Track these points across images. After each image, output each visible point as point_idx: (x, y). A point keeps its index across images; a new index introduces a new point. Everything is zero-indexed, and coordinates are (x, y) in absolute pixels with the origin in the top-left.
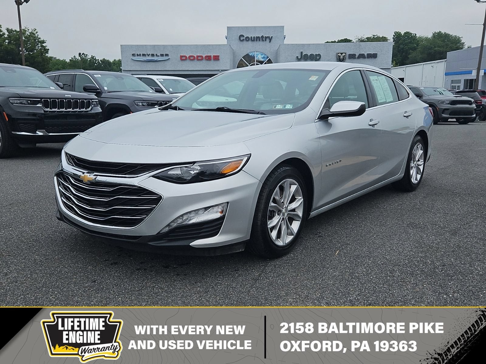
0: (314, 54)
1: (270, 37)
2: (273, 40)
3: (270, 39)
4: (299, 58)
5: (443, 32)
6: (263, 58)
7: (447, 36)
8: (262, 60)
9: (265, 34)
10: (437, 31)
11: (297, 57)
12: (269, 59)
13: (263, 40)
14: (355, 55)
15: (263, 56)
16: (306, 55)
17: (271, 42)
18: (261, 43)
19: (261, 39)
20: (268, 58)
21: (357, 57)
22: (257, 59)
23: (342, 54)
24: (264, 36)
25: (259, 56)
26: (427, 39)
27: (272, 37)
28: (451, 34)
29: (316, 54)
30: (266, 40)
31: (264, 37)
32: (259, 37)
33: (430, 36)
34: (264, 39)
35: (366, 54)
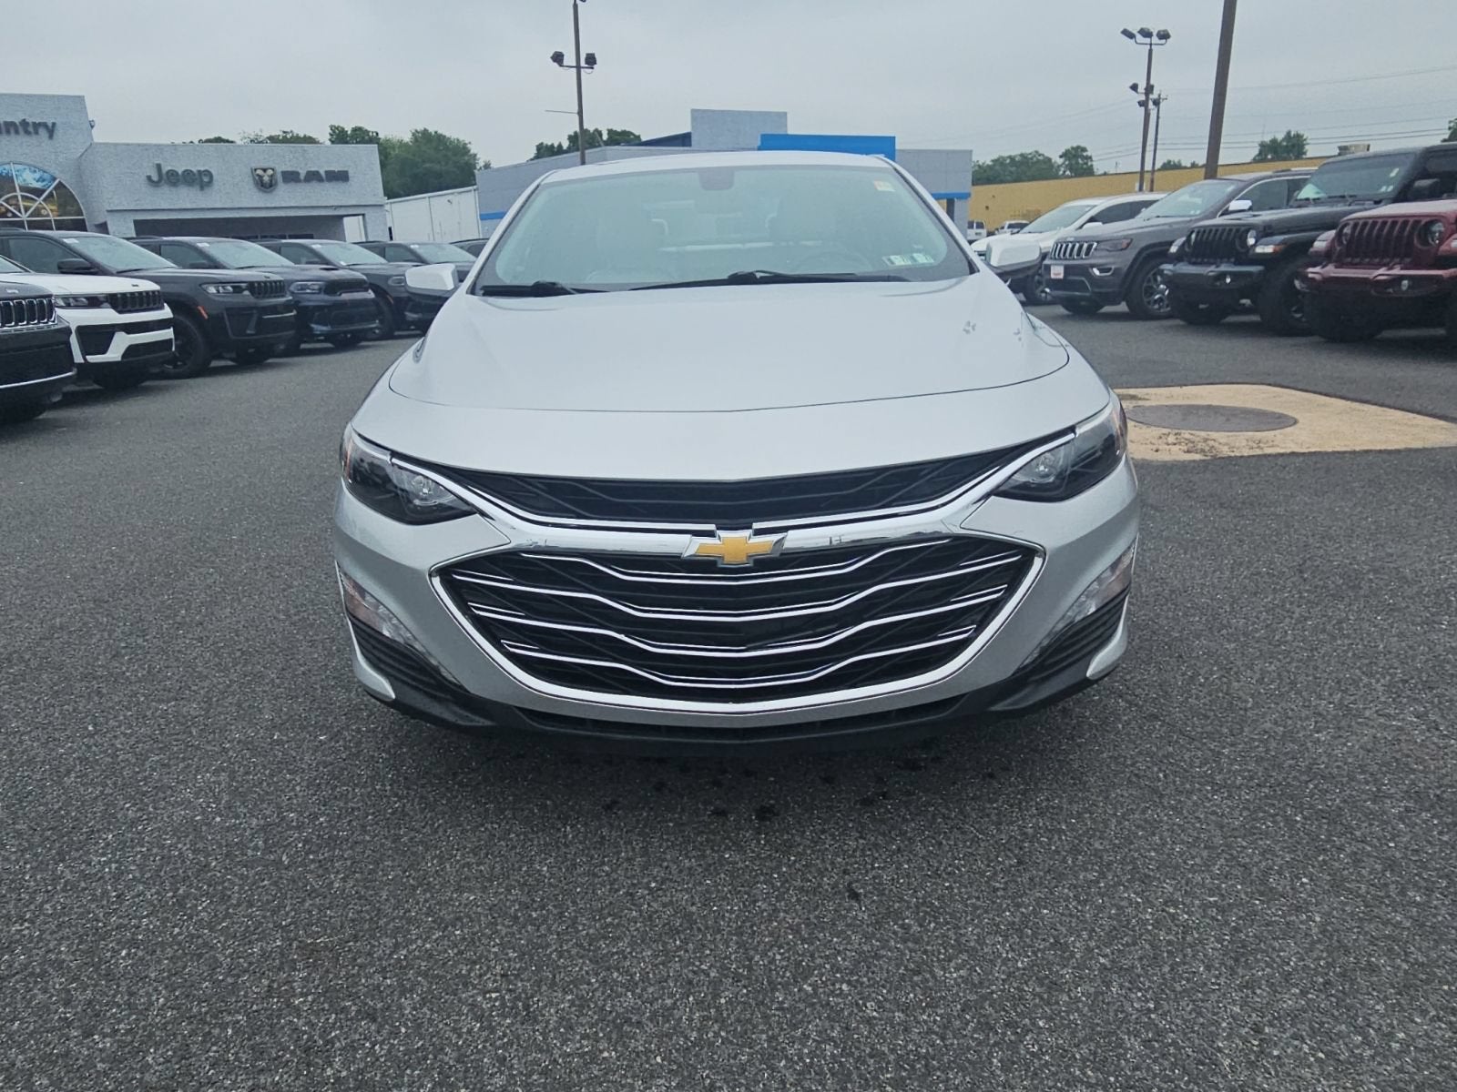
0: (194, 170)
1: (50, 125)
2: (59, 133)
3: (51, 130)
4: (155, 178)
5: (432, 130)
6: (41, 180)
7: (440, 139)
8: (38, 185)
9: (30, 116)
10: (420, 128)
11: (149, 178)
12: (60, 183)
13: (27, 133)
14: (298, 174)
15: (37, 175)
16: (172, 173)
17: (55, 136)
18: (22, 139)
19: (21, 130)
20: (54, 179)
21: (302, 177)
22: (22, 184)
23: (265, 170)
24: (30, 120)
25: (25, 175)
26: (402, 144)
27: (54, 124)
28: (448, 135)
29: (199, 171)
30: (37, 133)
31: (28, 123)
32: (13, 124)
33: (407, 138)
34: (31, 129)
35: (322, 172)
